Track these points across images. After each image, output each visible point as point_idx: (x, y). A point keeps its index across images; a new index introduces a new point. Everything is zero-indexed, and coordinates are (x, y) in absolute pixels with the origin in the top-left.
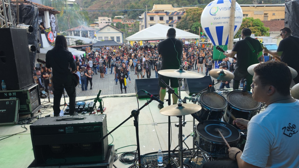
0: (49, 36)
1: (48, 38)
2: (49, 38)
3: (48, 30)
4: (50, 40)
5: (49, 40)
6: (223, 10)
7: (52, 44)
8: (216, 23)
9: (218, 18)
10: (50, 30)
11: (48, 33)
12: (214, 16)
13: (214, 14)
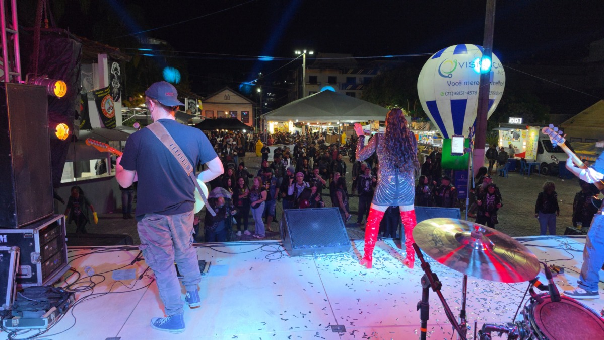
0: (103, 106)
1: (103, 108)
2: (104, 110)
3: (103, 92)
4: (106, 113)
5: (104, 113)
6: (467, 67)
7: (109, 121)
8: (452, 94)
9: (457, 84)
10: (106, 93)
11: (102, 98)
12: (448, 78)
13: (447, 75)
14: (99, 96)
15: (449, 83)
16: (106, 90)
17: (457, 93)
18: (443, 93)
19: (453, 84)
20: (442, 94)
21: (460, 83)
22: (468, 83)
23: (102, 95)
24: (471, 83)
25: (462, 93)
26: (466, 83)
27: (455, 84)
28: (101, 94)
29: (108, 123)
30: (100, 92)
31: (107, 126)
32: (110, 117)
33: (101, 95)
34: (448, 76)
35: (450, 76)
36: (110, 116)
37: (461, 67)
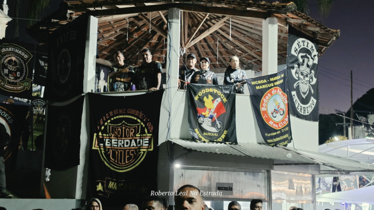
0: (264, 105)
1: (262, 109)
2: (265, 112)
3: (265, 81)
4: (269, 119)
5: (264, 117)
7: (274, 134)
10: (272, 85)
11: (263, 91)
14: (258, 88)
16: (272, 79)
23: (264, 86)
28: (262, 84)
29: (272, 137)
30: (259, 82)
31: (269, 141)
32: (275, 126)
33: (261, 87)
36: (277, 126)
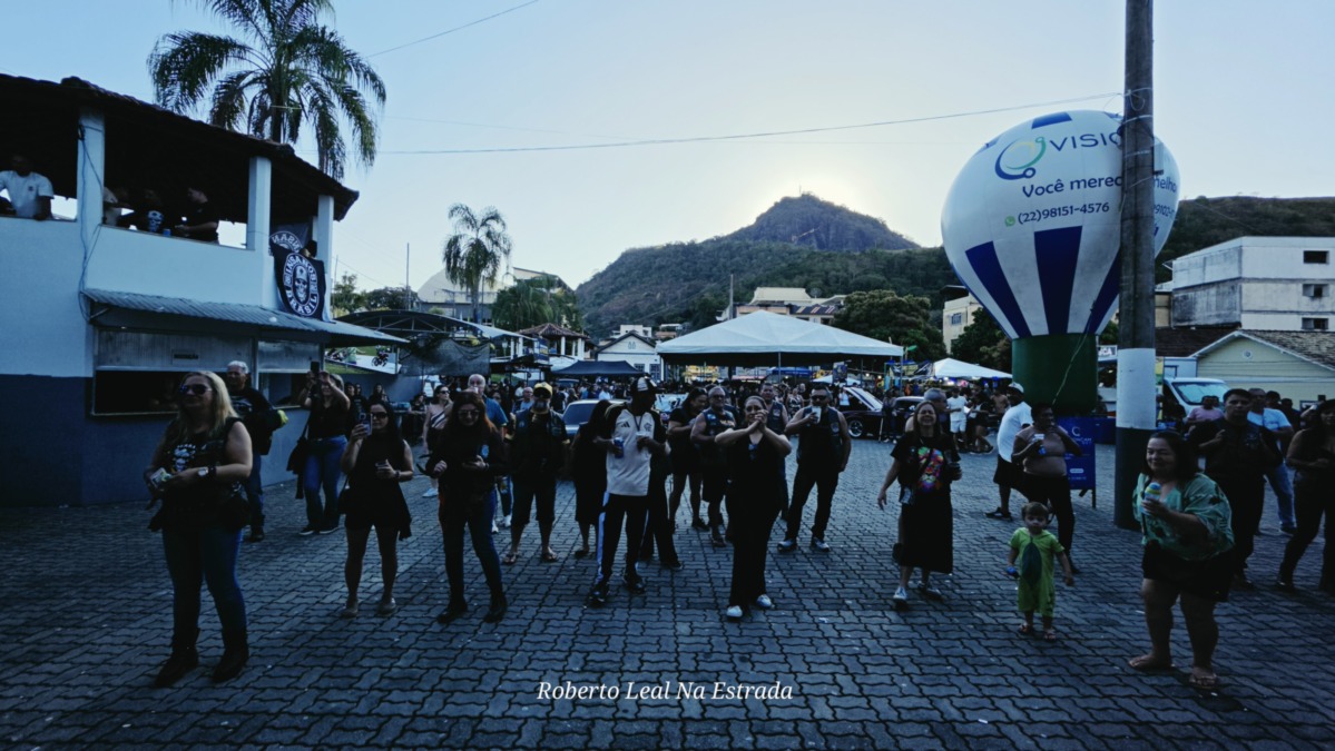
6: (1075, 146)
8: (1037, 216)
9: (1051, 189)
12: (1024, 179)
13: (1020, 172)
15: (1028, 191)
17: (1053, 213)
18: (1012, 219)
19: (1040, 191)
20: (1009, 222)
21: (1059, 187)
22: (1082, 184)
24: (1090, 183)
25: (1068, 210)
26: (1075, 185)
27: (1046, 190)
34: (1024, 175)
35: (1029, 173)
37: (1059, 149)
